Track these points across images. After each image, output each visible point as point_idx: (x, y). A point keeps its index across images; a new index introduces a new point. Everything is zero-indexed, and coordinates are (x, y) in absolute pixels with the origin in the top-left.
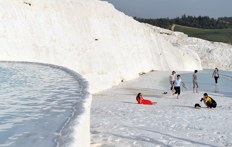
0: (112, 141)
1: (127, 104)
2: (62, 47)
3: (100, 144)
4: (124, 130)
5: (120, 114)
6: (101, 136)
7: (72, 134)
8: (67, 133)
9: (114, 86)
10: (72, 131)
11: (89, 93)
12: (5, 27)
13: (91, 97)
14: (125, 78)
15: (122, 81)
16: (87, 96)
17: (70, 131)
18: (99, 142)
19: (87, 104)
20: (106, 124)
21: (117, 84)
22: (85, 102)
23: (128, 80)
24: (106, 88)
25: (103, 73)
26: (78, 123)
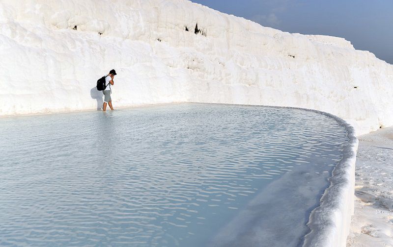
0: (374, 184)
1: (386, 150)
2: (322, 95)
3: (362, 187)
4: (386, 176)
5: (380, 159)
6: (362, 179)
7: (344, 175)
8: (339, 174)
9: (371, 132)
10: (344, 173)
11: (355, 138)
12: (272, 77)
13: (357, 141)
14: (384, 125)
15: (381, 127)
16: (354, 141)
17: (342, 172)
18: (360, 185)
19: (355, 148)
20: (366, 167)
21: (375, 130)
22: (353, 146)
23: (387, 126)
24: (363, 134)
25: (360, 119)
26: (349, 166)
